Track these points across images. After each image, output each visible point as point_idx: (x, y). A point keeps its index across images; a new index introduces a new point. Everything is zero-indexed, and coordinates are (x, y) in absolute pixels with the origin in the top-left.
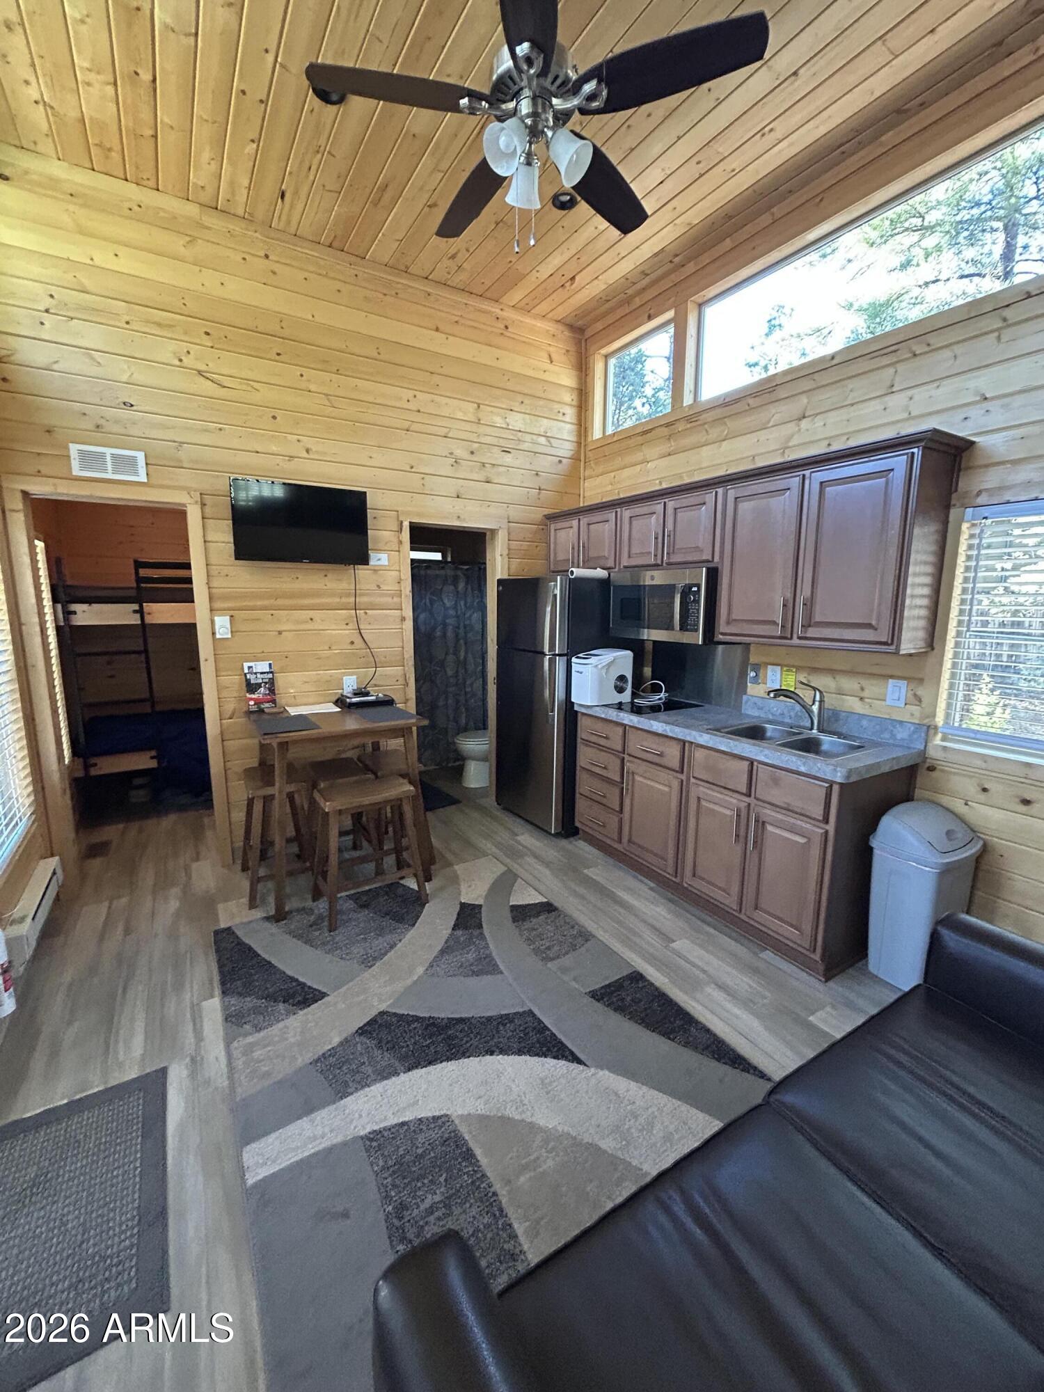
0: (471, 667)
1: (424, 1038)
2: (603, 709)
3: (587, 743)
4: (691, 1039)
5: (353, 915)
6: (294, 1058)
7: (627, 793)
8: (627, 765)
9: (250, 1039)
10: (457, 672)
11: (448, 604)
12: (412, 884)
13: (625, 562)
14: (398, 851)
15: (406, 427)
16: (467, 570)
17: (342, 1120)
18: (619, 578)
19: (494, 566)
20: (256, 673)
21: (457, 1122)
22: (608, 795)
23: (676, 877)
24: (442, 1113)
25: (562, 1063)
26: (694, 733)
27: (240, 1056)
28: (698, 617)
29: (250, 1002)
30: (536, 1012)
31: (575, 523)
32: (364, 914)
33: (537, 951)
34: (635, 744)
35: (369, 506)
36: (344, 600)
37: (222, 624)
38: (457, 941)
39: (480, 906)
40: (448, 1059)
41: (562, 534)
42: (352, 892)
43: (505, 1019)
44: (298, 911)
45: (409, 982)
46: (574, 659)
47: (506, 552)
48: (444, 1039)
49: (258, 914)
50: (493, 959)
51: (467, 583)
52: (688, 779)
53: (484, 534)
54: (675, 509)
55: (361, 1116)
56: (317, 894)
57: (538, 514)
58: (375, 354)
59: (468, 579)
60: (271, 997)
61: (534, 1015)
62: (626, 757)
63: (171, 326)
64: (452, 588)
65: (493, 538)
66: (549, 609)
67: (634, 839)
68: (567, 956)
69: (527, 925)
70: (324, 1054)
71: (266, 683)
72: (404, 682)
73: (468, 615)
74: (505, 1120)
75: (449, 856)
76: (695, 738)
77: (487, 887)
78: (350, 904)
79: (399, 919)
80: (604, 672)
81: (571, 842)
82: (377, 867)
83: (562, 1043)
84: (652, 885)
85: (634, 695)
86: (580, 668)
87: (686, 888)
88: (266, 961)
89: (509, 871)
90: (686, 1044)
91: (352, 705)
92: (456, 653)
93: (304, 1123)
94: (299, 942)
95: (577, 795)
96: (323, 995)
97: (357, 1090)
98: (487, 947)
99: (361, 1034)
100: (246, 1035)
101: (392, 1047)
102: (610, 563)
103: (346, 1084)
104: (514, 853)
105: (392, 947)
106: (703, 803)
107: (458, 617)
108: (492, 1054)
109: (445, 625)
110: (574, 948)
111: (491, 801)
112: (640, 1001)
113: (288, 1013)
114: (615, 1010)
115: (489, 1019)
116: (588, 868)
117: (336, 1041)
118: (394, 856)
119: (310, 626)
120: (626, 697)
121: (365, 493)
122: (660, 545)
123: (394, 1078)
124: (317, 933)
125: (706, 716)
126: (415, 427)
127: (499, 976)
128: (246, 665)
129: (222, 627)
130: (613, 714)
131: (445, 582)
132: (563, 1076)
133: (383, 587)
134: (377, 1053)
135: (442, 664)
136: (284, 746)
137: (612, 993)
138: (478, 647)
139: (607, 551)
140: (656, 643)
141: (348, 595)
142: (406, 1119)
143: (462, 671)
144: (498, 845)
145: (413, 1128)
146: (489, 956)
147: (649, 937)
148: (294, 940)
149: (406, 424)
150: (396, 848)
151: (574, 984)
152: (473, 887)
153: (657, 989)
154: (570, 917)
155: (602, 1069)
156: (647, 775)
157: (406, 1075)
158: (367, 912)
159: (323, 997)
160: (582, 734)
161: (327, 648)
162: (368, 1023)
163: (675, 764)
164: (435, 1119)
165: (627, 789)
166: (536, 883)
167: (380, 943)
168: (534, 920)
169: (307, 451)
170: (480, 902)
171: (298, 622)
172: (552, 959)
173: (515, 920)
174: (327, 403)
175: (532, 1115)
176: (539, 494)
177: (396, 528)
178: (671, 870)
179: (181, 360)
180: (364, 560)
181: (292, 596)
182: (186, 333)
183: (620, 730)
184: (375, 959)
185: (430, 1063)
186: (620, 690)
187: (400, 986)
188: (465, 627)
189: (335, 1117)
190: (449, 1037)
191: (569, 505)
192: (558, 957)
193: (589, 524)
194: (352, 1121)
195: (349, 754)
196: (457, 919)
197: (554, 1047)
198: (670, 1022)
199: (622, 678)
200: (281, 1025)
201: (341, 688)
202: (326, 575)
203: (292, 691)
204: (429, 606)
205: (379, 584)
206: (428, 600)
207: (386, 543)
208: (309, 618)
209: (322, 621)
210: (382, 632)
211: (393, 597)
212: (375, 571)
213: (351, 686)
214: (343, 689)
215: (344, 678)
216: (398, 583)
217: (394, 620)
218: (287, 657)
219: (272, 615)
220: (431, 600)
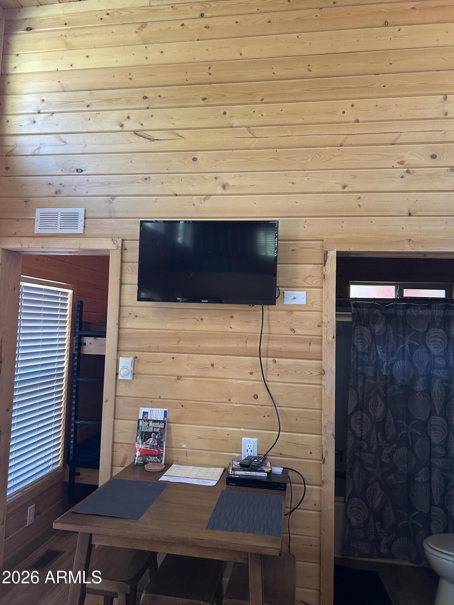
11: (435, 351)
15: (340, 142)
20: (148, 421)
36: (250, 345)
37: (125, 363)
58: (306, 73)
63: (117, 100)
64: (442, 331)
71: (156, 433)
72: (318, 457)
109: (429, 377)
119: (212, 373)
121: (276, 222)
126: (351, 139)
128: (142, 410)
129: (123, 368)
131: (431, 325)
133: (298, 331)
149: (341, 139)
161: (227, 400)
169: (224, 187)
171: (198, 367)
174: (248, 134)
177: (320, 261)
179: (122, 126)
182: (129, 102)
201: (239, 451)
202: (232, 317)
203: (184, 446)
204: (409, 352)
205: (292, 327)
206: (407, 346)
207: (306, 278)
208: (210, 364)
209: (224, 367)
210: (293, 387)
211: (310, 344)
212: (291, 312)
213: (249, 451)
214: (241, 453)
215: (243, 439)
216: (318, 326)
217: (311, 373)
218: (182, 406)
219: (173, 358)
220: (411, 345)
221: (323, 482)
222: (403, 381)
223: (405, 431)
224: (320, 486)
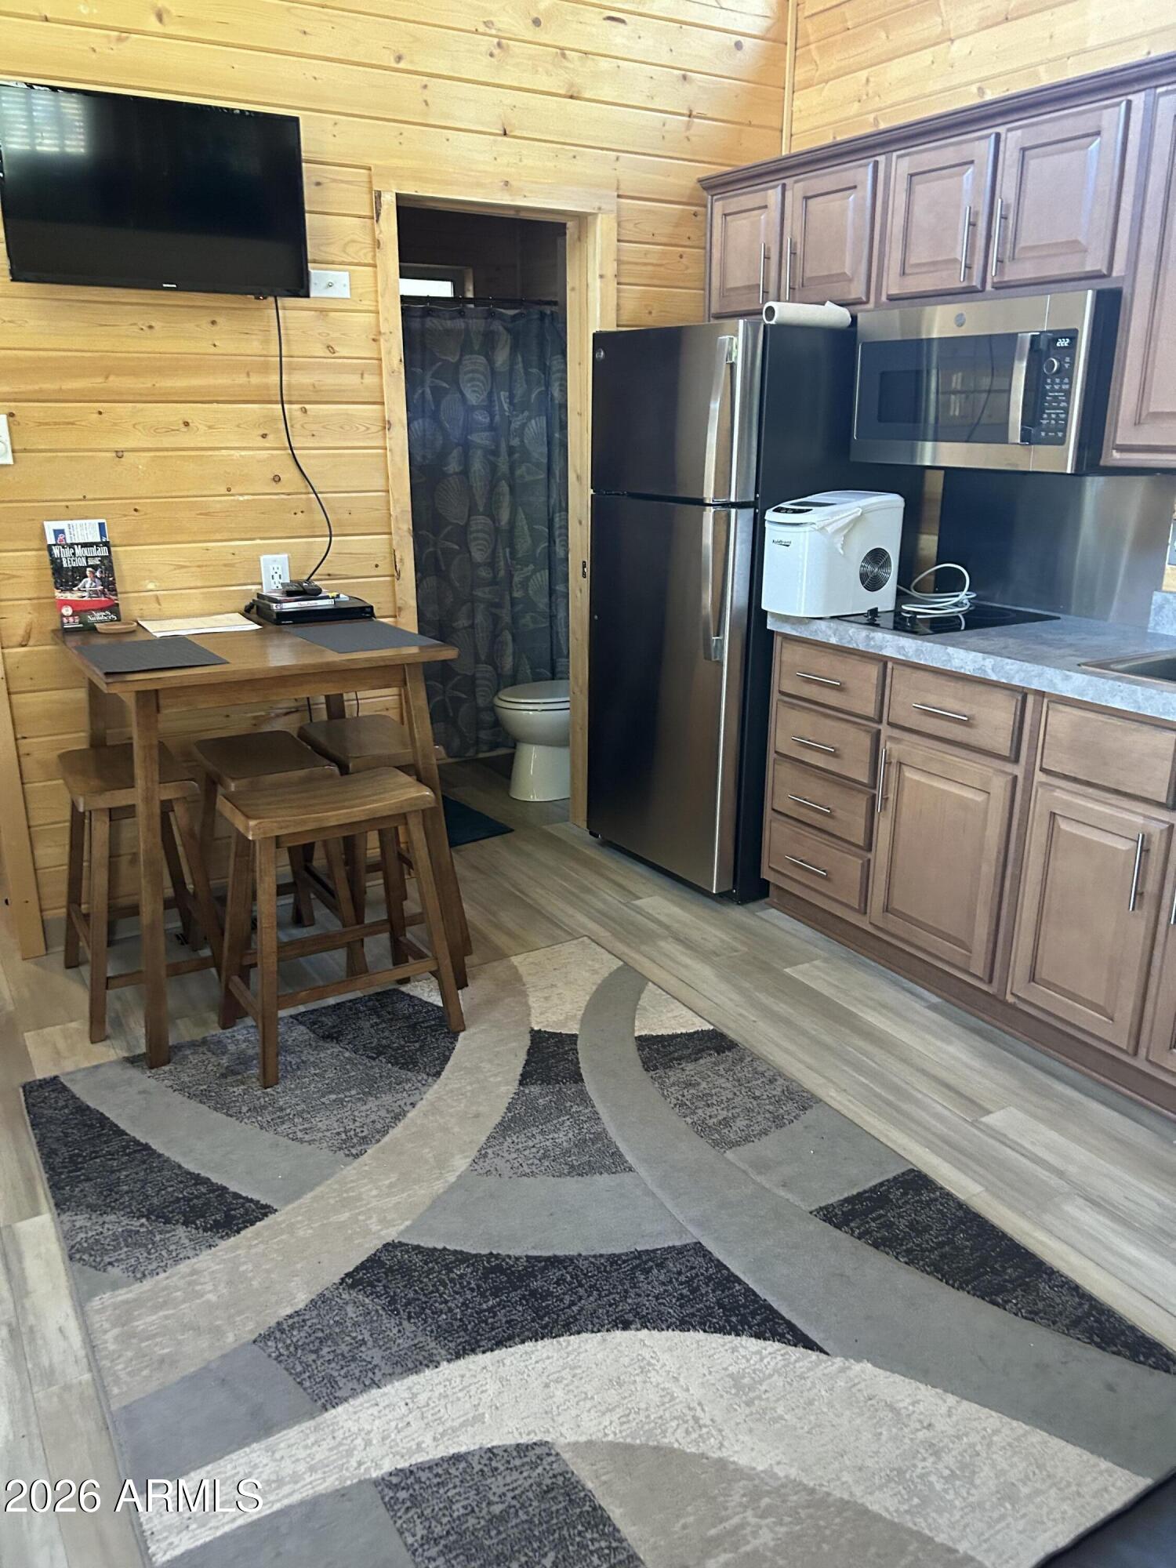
0: (524, 544)
1: (483, 1295)
2: (834, 624)
3: (795, 700)
4: (1040, 1305)
5: (308, 1055)
6: (217, 1332)
7: (884, 808)
8: (886, 746)
9: (124, 1295)
10: (494, 551)
11: (473, 398)
12: (429, 993)
13: (893, 285)
14: (396, 924)
16: (514, 318)
17: (331, 1449)
18: (880, 324)
19: (585, 304)
21: (566, 1456)
22: (839, 813)
23: (990, 981)
24: (535, 1439)
25: (772, 1346)
26: (1050, 672)
27: (106, 1326)
28: (1067, 411)
29: (114, 1223)
30: (709, 1245)
31: (773, 196)
32: (331, 1051)
33: (702, 1129)
34: (906, 701)
35: (304, 155)
36: (255, 380)
38: (531, 1105)
39: (575, 1036)
40: (536, 1337)
41: (740, 224)
42: (302, 1009)
43: (644, 1262)
44: (193, 1045)
45: (439, 1187)
46: (770, 515)
47: (611, 269)
48: (523, 1297)
49: (109, 1053)
50: (611, 1143)
51: (514, 348)
52: (1029, 775)
53: (561, 228)
54: (1024, 150)
55: (368, 1443)
56: (231, 1013)
57: (687, 175)
59: (517, 345)
60: (161, 1215)
61: (706, 1254)
62: (884, 728)
64: (482, 359)
65: (581, 237)
66: (715, 406)
67: (896, 905)
68: (764, 1138)
69: (674, 1075)
70: (279, 1324)
71: (95, 567)
72: (389, 570)
73: (516, 425)
74: (665, 1455)
75: (500, 939)
76: (1054, 685)
77: (583, 999)
78: (300, 1032)
79: (408, 1062)
80: (839, 540)
81: (753, 913)
82: (350, 957)
83: (770, 1308)
84: (934, 999)
85: (901, 596)
86: (784, 534)
87: (1012, 1006)
88: (137, 1143)
89: (627, 968)
90: (1032, 1316)
91: (283, 617)
92: (492, 514)
93: (255, 1453)
94: (204, 1108)
95: (768, 814)
96: (265, 1211)
97: (354, 1393)
98: (596, 1118)
99: (352, 1286)
100: (115, 1286)
101: (419, 1310)
102: (857, 291)
103: (332, 1382)
104: (635, 933)
105: (398, 1117)
106: (1064, 825)
107: (492, 427)
108: (626, 1326)
109: (466, 447)
110: (778, 1121)
111: (576, 828)
112: (927, 1229)
113: (198, 1246)
114: (876, 1245)
115: (614, 1260)
116: (793, 964)
117: (301, 1299)
118: (384, 937)
119: (185, 439)
120: (885, 599)
121: (296, 120)
122: (981, 242)
123: (427, 1372)
124: (239, 1090)
125: (1069, 639)
127: (627, 1177)
130: (858, 637)
131: (466, 348)
132: (776, 1371)
133: (342, 351)
134: (389, 1323)
135: (462, 534)
136: (150, 700)
137: (866, 1212)
138: (538, 499)
139: (850, 262)
140: (951, 474)
141: (264, 368)
142: (463, 1449)
143: (504, 553)
144: (603, 918)
145: (477, 1468)
146: (601, 1136)
147: (939, 1102)
148: (193, 1103)
150: (390, 920)
151: (782, 1193)
152: (555, 1000)
153: (960, 1205)
154: (766, 1061)
155: (858, 1360)
156: (935, 768)
157: (452, 1365)
158: (337, 1049)
159: (265, 1215)
160: (784, 679)
161: (223, 491)
162: (362, 1266)
163: (1003, 745)
164: (521, 1449)
165: (885, 800)
166: (684, 992)
167: (372, 1108)
168: (689, 1067)
169: (160, 17)
170: (572, 1028)
171: (156, 430)
172: (733, 1145)
173: (648, 1065)
175: (721, 1445)
176: (688, 126)
177: (365, 208)
178: (978, 966)
180: (300, 288)
181: (135, 370)
183: (873, 671)
184: (365, 1140)
185: (500, 1344)
186: (872, 583)
187: (424, 1193)
188: (511, 451)
189: (316, 1443)
190: (533, 1293)
191: (758, 151)
192: (747, 1139)
193: (807, 198)
194: (350, 1453)
195: (278, 726)
196: (527, 1063)
197: (753, 1314)
198: (994, 1272)
199: (877, 556)
200: (183, 1267)
201: (258, 581)
202: (213, 323)
203: (151, 586)
204: (432, 403)
205: (331, 344)
206: (428, 391)
207: (346, 245)
208: (181, 422)
209: (210, 427)
210: (340, 455)
211: (362, 375)
212: (323, 311)
213: (276, 577)
214: (261, 584)
215: (262, 558)
216: (374, 340)
217: (368, 429)
218: (136, 510)
219: (100, 413)
220: (435, 390)
221: (400, 609)
222: (424, 457)
223: (431, 549)
224: (395, 617)
